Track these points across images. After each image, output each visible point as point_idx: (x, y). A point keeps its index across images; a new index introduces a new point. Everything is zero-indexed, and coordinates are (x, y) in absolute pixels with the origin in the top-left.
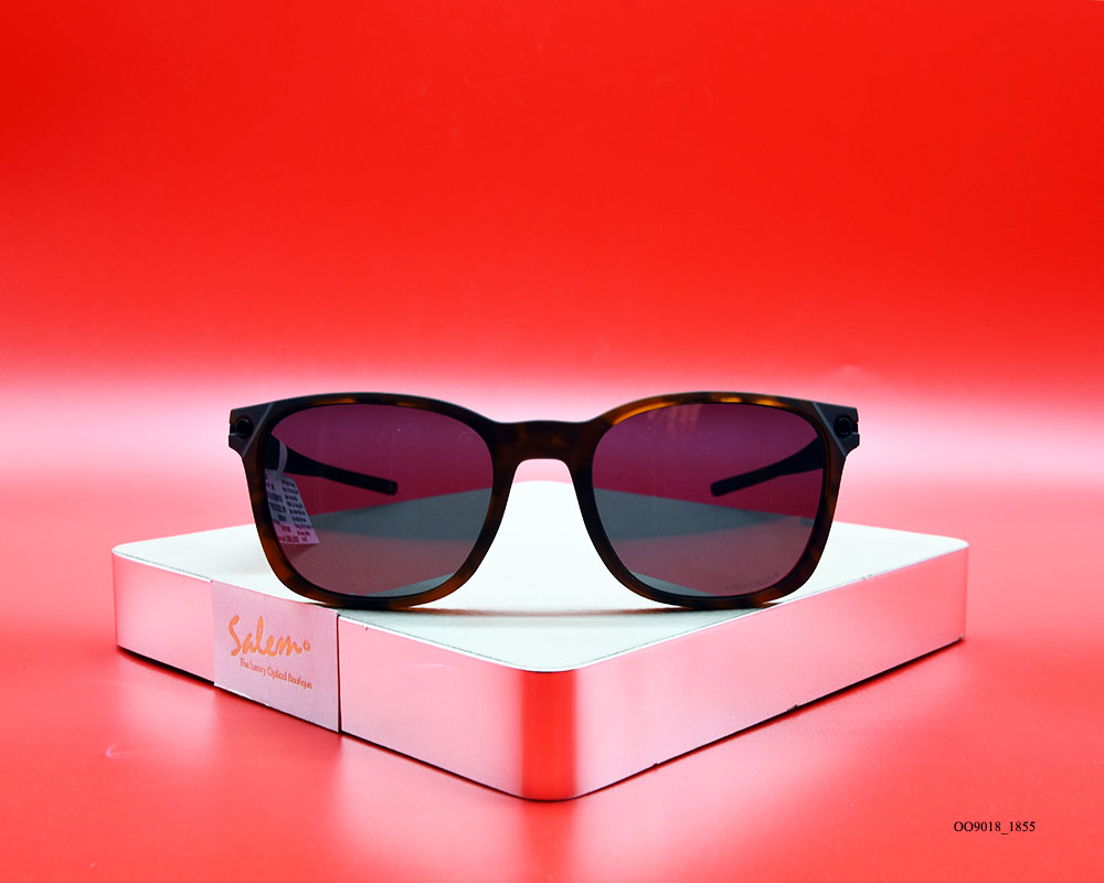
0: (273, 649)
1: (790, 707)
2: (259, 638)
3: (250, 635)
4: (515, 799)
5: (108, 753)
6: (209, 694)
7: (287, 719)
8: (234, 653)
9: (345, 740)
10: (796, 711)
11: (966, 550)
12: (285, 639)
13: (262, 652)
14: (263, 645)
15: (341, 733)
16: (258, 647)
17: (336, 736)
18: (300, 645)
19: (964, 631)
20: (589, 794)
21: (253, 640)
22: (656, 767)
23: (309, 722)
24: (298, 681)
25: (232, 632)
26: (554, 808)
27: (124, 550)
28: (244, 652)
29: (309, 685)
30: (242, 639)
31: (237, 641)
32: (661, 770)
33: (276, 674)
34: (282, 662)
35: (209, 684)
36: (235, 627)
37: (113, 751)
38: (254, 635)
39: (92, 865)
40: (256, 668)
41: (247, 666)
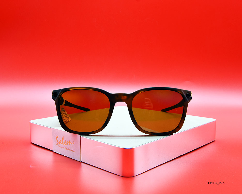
0: (66, 143)
1: (179, 156)
2: (63, 141)
3: (61, 140)
4: (121, 177)
5: (30, 166)
6: (52, 153)
7: (69, 159)
8: (57, 144)
9: (82, 163)
10: (180, 156)
11: (216, 121)
12: (69, 141)
13: (63, 144)
14: (64, 142)
15: (81, 162)
16: (62, 143)
17: (80, 163)
18: (72, 142)
19: (215, 139)
20: (137, 175)
21: (61, 141)
22: (151, 169)
23: (74, 159)
24: (72, 150)
25: (57, 140)
26: (129, 179)
27: (32, 121)
28: (59, 144)
29: (74, 151)
30: (59, 141)
31: (58, 141)
32: (152, 170)
33: (66, 149)
34: (68, 146)
35: (51, 151)
36: (57, 138)
37: (31, 166)
38: (62, 140)
39: (29, 192)
40: (62, 147)
41: (60, 147)
